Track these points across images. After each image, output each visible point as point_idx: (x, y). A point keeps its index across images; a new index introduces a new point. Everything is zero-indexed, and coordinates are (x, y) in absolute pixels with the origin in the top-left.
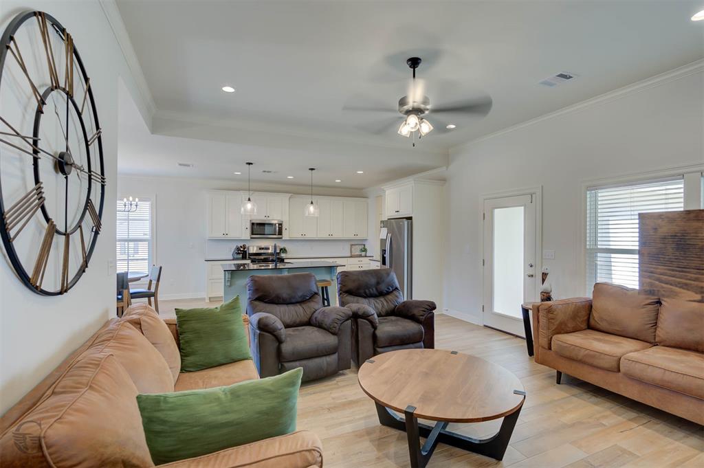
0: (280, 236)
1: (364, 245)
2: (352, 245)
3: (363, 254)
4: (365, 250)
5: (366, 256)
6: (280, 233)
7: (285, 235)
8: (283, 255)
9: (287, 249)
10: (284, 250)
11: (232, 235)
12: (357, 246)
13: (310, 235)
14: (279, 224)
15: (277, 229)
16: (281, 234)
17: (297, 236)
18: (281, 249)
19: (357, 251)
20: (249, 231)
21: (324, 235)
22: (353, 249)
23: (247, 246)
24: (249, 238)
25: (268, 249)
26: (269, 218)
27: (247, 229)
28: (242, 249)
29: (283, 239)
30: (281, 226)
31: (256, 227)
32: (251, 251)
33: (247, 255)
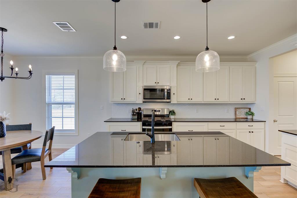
0: (168, 101)
1: (250, 109)
2: (236, 109)
3: (250, 117)
4: (252, 114)
5: (252, 121)
6: (169, 97)
7: (174, 99)
8: (172, 117)
9: (175, 111)
10: (172, 112)
11: (129, 100)
12: (242, 110)
13: (195, 100)
15: (166, 94)
16: (169, 99)
17: (184, 99)
18: (170, 112)
19: (241, 114)
20: (141, 96)
21: (211, 100)
22: (237, 112)
23: (142, 109)
24: (142, 103)
25: (159, 111)
26: (158, 84)
27: (140, 94)
28: (137, 111)
29: (171, 103)
30: (169, 91)
31: (148, 93)
32: (145, 113)
33: (142, 116)
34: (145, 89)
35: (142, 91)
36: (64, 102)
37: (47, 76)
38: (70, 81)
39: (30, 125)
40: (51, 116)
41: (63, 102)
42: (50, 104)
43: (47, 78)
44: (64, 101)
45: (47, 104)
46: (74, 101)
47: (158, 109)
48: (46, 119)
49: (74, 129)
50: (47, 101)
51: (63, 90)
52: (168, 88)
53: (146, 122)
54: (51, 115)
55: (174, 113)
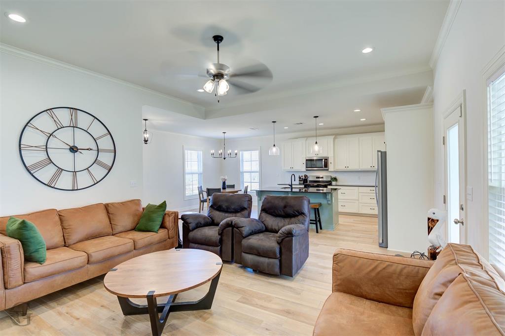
0: (327, 169)
6: (326, 165)
7: (331, 167)
9: (337, 178)
11: (296, 168)
13: (351, 168)
14: (325, 160)
17: (341, 167)
18: (332, 178)
20: (305, 165)
21: (366, 167)
23: (307, 176)
24: (305, 170)
25: (322, 178)
28: (304, 178)
29: (329, 170)
31: (309, 162)
32: (310, 179)
33: (308, 182)
34: (307, 160)
35: (305, 162)
37: (241, 152)
38: (256, 154)
39: (234, 185)
42: (243, 172)
44: (252, 170)
45: (241, 172)
46: (259, 170)
47: (321, 176)
50: (241, 170)
55: (335, 179)
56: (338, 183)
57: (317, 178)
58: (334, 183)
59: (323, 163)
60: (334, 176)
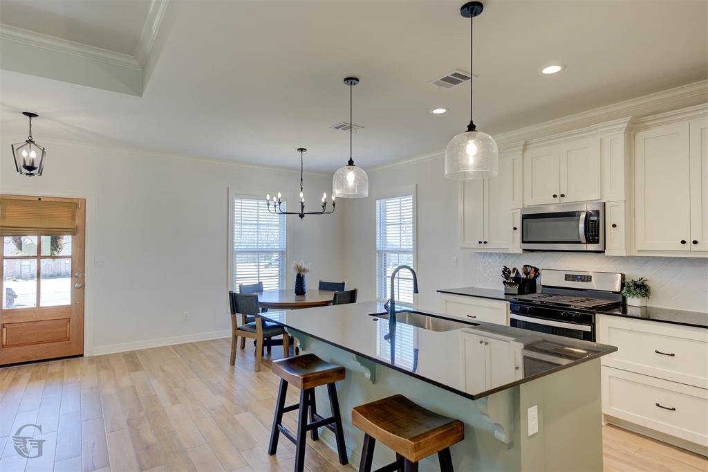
6: (594, 237)
7: (615, 242)
8: (632, 303)
10: (639, 287)
11: (495, 244)
16: (598, 241)
17: (663, 241)
20: (519, 235)
24: (521, 252)
25: (588, 279)
26: (564, 200)
27: (515, 229)
29: (607, 253)
30: (595, 218)
33: (539, 290)
34: (525, 217)
35: (519, 223)
36: (402, 250)
37: (378, 202)
38: (408, 207)
39: (343, 285)
40: (385, 275)
41: (399, 250)
42: (383, 252)
43: (378, 205)
44: (402, 247)
45: (378, 251)
46: (411, 247)
47: (584, 273)
48: (377, 279)
49: (412, 302)
50: (378, 246)
51: (399, 226)
52: (590, 208)
53: (526, 304)
54: (385, 272)
55: (641, 288)
56: (654, 303)
57: (567, 278)
58: (634, 302)
59: (582, 226)
60: (634, 274)
